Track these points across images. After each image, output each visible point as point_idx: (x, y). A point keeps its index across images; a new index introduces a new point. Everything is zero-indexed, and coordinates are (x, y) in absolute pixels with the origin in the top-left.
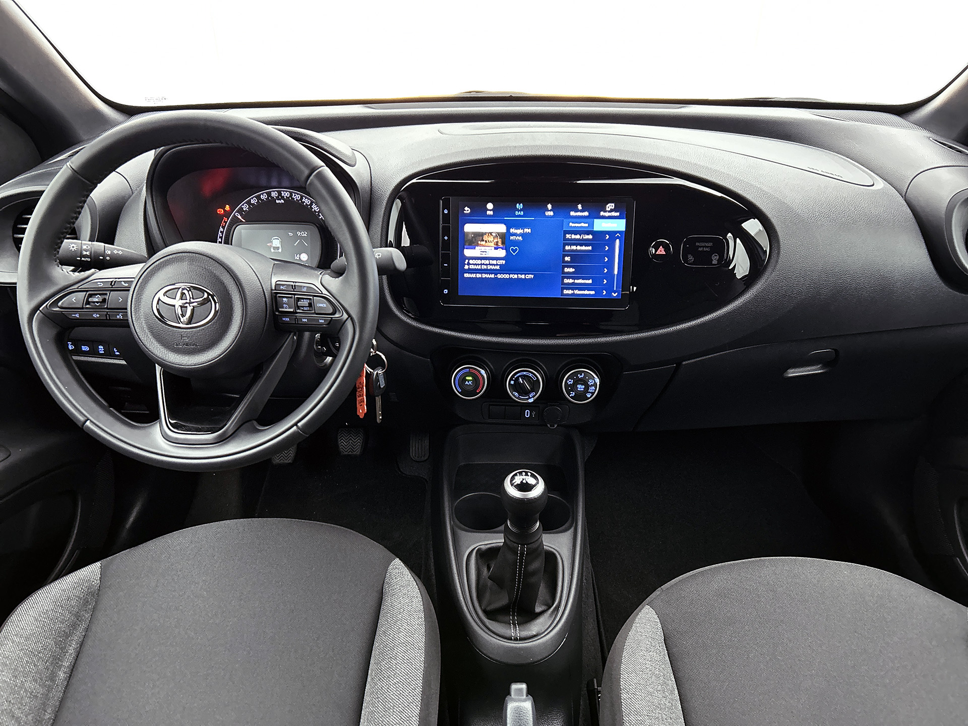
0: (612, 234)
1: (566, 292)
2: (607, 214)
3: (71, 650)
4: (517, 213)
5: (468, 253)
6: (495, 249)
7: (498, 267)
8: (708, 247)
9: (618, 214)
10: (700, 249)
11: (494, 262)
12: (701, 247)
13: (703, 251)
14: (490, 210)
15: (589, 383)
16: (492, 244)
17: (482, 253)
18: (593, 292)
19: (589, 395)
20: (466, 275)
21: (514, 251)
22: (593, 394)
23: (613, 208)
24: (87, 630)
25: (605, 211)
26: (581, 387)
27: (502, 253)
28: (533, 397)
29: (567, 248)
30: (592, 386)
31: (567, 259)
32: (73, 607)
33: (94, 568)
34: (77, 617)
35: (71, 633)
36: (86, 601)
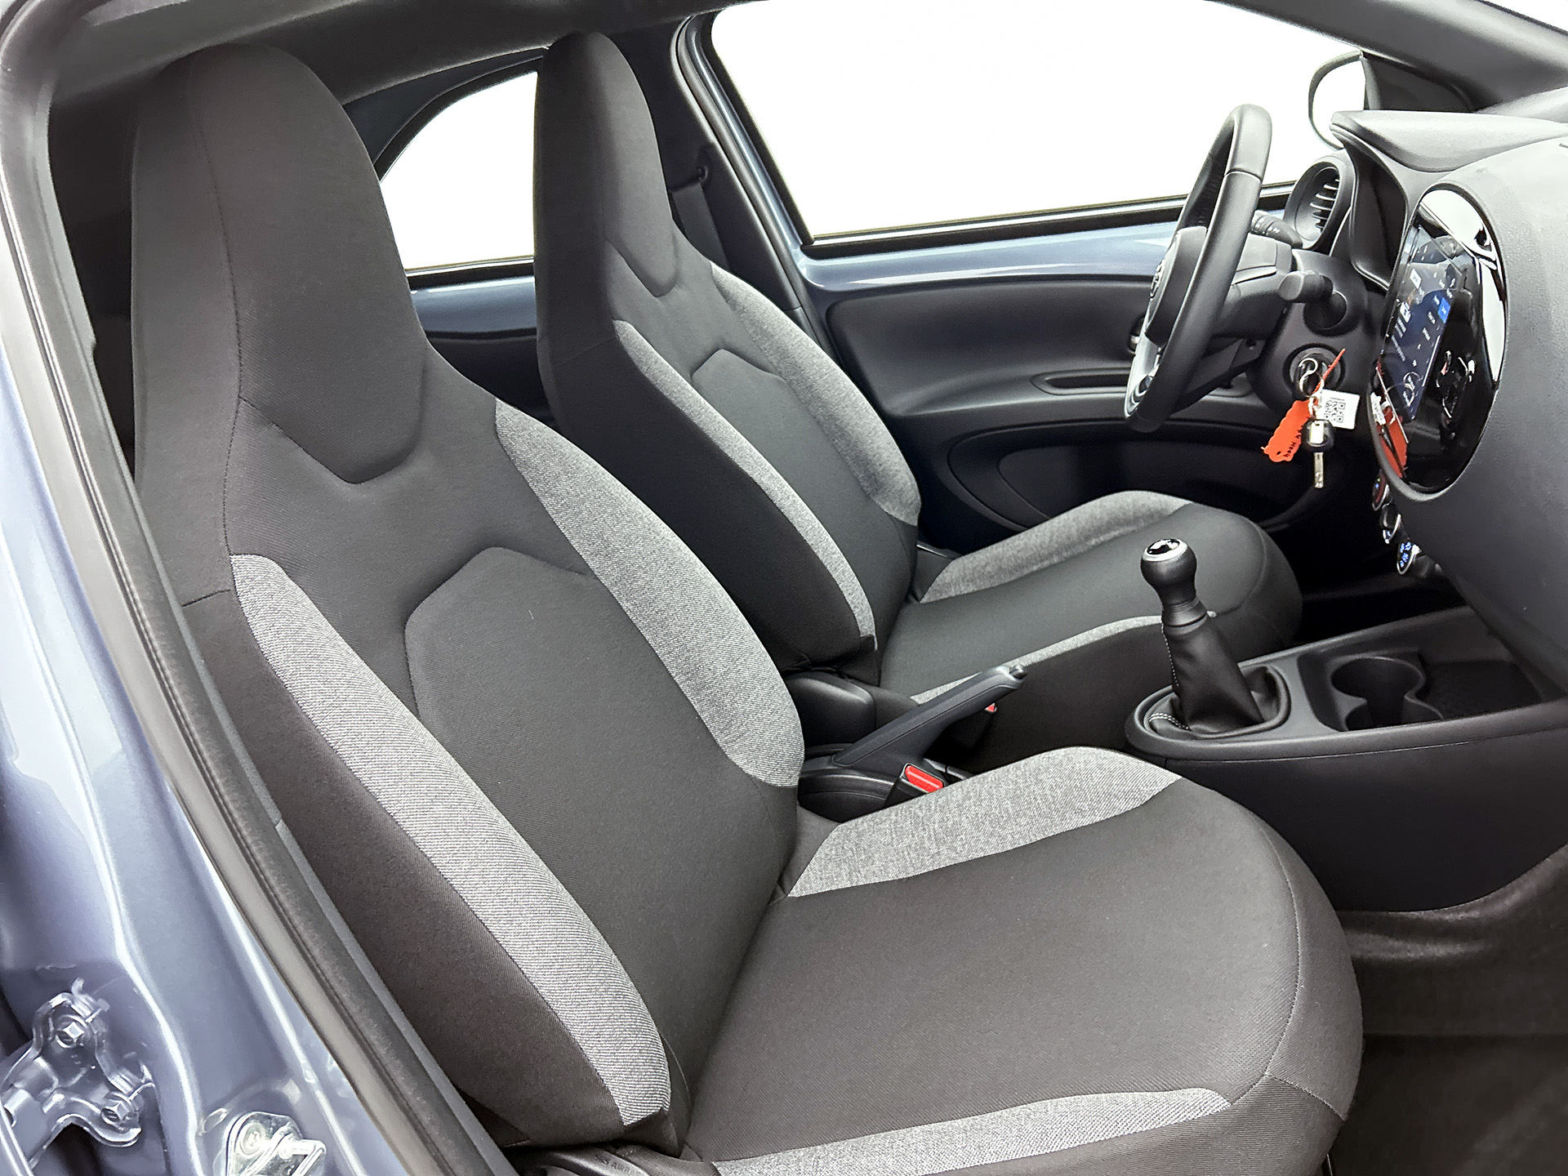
22: (1405, 564)
32: (1140, 512)
33: (1181, 502)
34: (1136, 519)
35: (1122, 526)
36: (1151, 516)
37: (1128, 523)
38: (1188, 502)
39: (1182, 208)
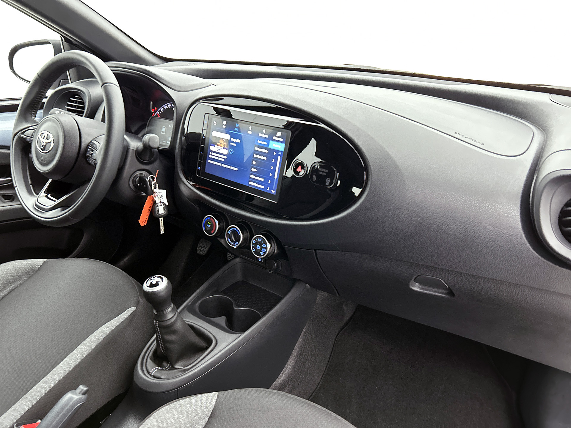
0: (277, 151)
1: (250, 183)
2: (277, 139)
3: (9, 289)
4: (236, 129)
5: (212, 148)
6: (224, 149)
7: (223, 160)
8: (325, 172)
9: (282, 140)
10: (321, 173)
11: (222, 156)
12: (321, 171)
13: (321, 175)
14: (224, 125)
15: (263, 246)
16: (222, 145)
17: (218, 150)
18: (263, 187)
19: (262, 254)
20: (209, 161)
21: (231, 152)
22: (265, 253)
23: (280, 135)
24: (21, 284)
25: (276, 137)
26: (258, 247)
27: (225, 152)
28: (237, 245)
29: (255, 156)
30: (264, 248)
31: (254, 163)
32: (20, 272)
33: (42, 261)
34: (20, 277)
35: (12, 282)
36: (28, 273)
37: (16, 280)
38: (45, 260)
39: (19, 105)
